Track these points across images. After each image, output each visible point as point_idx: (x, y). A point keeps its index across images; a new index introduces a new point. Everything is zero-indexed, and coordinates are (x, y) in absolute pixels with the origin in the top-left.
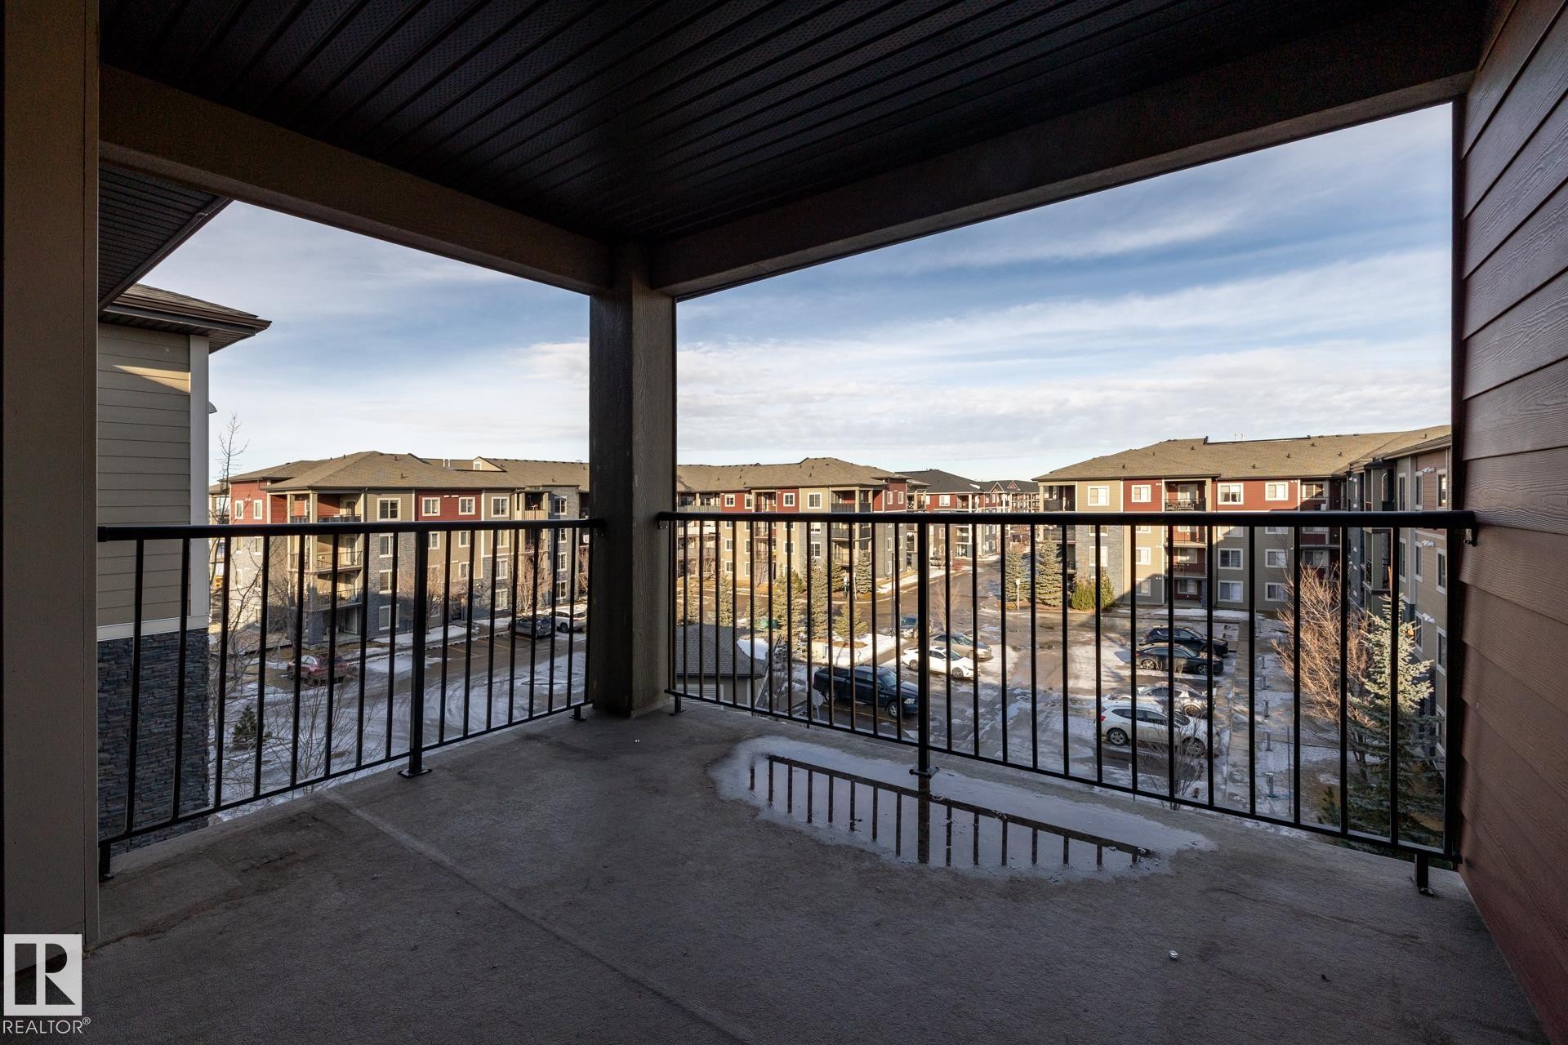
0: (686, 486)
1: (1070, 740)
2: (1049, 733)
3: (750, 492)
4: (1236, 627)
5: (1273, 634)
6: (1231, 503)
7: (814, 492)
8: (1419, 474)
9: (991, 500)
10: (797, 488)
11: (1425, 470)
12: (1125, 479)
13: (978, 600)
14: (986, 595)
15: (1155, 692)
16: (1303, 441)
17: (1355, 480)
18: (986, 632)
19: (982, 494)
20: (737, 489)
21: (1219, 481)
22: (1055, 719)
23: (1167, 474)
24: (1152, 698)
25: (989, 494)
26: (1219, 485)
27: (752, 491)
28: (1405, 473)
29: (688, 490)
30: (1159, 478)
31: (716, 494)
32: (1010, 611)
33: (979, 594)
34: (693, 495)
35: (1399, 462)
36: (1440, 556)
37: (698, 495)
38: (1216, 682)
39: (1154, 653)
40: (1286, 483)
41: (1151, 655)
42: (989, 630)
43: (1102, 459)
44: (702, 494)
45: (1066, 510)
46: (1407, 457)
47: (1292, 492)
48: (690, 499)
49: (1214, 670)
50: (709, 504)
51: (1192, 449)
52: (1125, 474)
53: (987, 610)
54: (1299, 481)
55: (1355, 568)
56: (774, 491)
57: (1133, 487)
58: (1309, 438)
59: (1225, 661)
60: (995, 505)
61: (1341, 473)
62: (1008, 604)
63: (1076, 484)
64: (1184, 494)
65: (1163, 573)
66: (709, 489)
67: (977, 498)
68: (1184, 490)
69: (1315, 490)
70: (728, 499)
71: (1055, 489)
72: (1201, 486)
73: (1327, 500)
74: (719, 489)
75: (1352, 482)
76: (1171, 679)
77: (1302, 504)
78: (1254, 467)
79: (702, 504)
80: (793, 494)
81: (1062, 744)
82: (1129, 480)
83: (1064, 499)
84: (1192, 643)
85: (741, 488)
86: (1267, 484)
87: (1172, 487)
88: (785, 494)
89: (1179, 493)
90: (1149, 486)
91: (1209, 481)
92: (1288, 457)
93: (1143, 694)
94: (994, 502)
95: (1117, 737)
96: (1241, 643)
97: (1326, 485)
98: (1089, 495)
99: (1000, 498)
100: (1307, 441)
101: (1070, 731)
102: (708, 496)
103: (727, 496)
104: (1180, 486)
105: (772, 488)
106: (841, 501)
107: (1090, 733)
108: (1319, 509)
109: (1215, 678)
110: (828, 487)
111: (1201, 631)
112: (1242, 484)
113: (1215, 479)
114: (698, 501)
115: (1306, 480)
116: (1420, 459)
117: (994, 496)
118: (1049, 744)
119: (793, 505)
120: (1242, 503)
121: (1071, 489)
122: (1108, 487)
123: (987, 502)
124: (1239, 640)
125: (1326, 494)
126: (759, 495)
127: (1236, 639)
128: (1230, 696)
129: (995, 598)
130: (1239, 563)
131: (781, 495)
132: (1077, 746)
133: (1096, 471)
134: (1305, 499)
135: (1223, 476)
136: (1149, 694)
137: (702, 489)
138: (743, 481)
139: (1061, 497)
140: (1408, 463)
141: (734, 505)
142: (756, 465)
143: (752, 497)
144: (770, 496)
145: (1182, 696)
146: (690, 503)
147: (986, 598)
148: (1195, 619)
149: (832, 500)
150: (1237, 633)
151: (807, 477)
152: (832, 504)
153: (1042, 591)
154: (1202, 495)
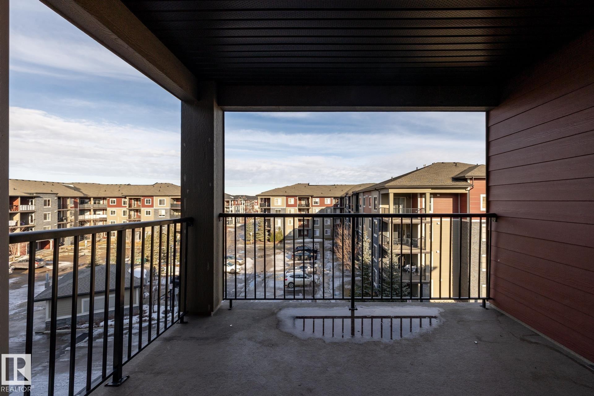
0: (83, 194)
1: (276, 289)
2: (269, 288)
3: (125, 198)
4: (318, 244)
5: (328, 245)
6: (316, 204)
7: (162, 198)
8: (365, 197)
9: (238, 203)
10: (153, 196)
11: (366, 196)
12: (286, 196)
13: (237, 241)
14: (239, 239)
15: (300, 268)
16: (333, 186)
17: (347, 198)
18: (241, 254)
19: (234, 200)
20: (117, 196)
21: (313, 197)
22: (270, 283)
23: (299, 195)
24: (299, 270)
25: (237, 200)
26: (313, 199)
27: (127, 197)
28: (361, 197)
29: (85, 196)
30: (296, 196)
31: (104, 198)
32: (248, 244)
33: (237, 239)
34: (89, 198)
35: (359, 194)
36: (370, 220)
37: (92, 199)
38: (316, 262)
39: (298, 255)
40: (330, 199)
41: (297, 256)
42: (241, 253)
43: (278, 189)
44: (94, 198)
45: (267, 207)
46: (361, 192)
47: (331, 201)
48: (87, 200)
49: (315, 258)
50: (99, 203)
51: (305, 187)
52: (286, 194)
53: (240, 245)
54: (333, 198)
55: (347, 224)
56: (140, 197)
57: (289, 199)
58: (335, 185)
59: (318, 255)
60: (239, 204)
61: (344, 196)
62: (247, 242)
63: (271, 197)
64: (303, 201)
65: (298, 228)
66: (99, 196)
67: (233, 202)
68: (303, 200)
69: (337, 201)
70: (112, 201)
71: (263, 199)
72: (308, 199)
73: (339, 204)
74: (107, 196)
75: (346, 199)
76: (304, 263)
77: (334, 205)
78: (322, 193)
79: (95, 203)
80: (151, 199)
81: (274, 291)
82: (288, 196)
83: (266, 203)
84: (308, 250)
85: (120, 195)
86: (325, 199)
87: (300, 199)
88: (146, 199)
89: (302, 201)
90: (294, 199)
91: (310, 197)
92: (330, 190)
93: (297, 269)
94: (239, 203)
95: (291, 285)
96: (321, 249)
97: (339, 199)
98: (275, 201)
99: (241, 202)
100: (334, 186)
101: (276, 286)
102: (99, 199)
103: (111, 199)
104: (302, 199)
105: (139, 196)
106: (175, 202)
107: (282, 286)
108: (337, 206)
109: (315, 261)
110: (169, 196)
111: (311, 246)
112: (319, 199)
113: (312, 197)
114: (92, 202)
115: (335, 198)
116: (365, 193)
117: (239, 201)
118: (270, 292)
119: (151, 204)
120: (319, 204)
121: (269, 200)
122: (281, 199)
123: (236, 203)
124: (320, 248)
125: (339, 202)
126: (130, 199)
127: (319, 248)
128: (320, 266)
129: (242, 240)
130: (318, 224)
131: (144, 200)
132: (279, 291)
133: (277, 193)
134: (334, 204)
135: (314, 196)
136: (299, 269)
137: (95, 196)
138: (121, 192)
139: (265, 202)
140: (362, 194)
141: (115, 204)
142: (128, 185)
143: (127, 200)
144: (137, 200)
145: (308, 268)
146: (87, 203)
147: (239, 240)
148: (307, 242)
149: (171, 202)
150: (319, 245)
151: (158, 192)
152: (171, 204)
153: (260, 237)
154: (308, 202)
